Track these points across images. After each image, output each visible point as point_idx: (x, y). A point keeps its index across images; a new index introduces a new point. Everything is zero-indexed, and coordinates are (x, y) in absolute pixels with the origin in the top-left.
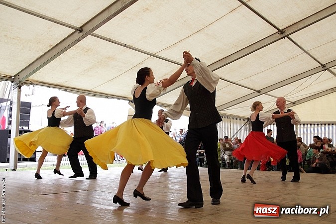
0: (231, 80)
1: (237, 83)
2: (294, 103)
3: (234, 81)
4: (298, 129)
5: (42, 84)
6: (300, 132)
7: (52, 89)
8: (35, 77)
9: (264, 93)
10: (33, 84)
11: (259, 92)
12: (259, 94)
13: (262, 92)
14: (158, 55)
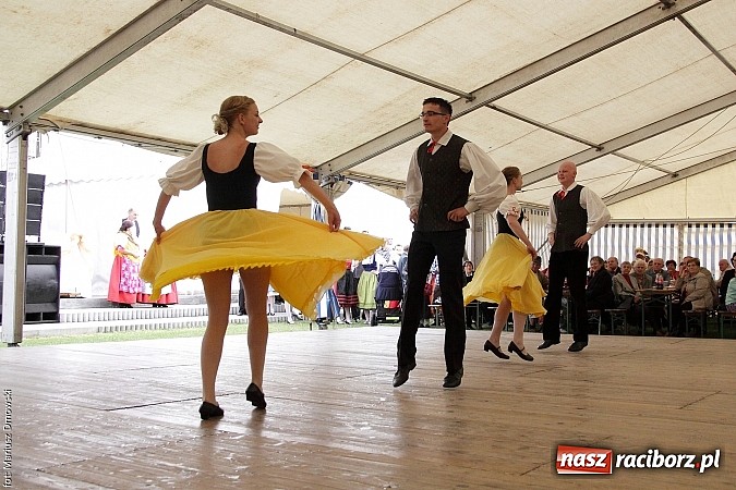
0: (537, 120)
1: (552, 126)
2: (675, 175)
3: (543, 122)
4: (685, 236)
5: (81, 127)
6: (689, 243)
7: (104, 140)
8: (60, 111)
9: (612, 152)
10: (56, 129)
11: (599, 148)
12: (599, 154)
13: (607, 148)
14: (371, 56)
